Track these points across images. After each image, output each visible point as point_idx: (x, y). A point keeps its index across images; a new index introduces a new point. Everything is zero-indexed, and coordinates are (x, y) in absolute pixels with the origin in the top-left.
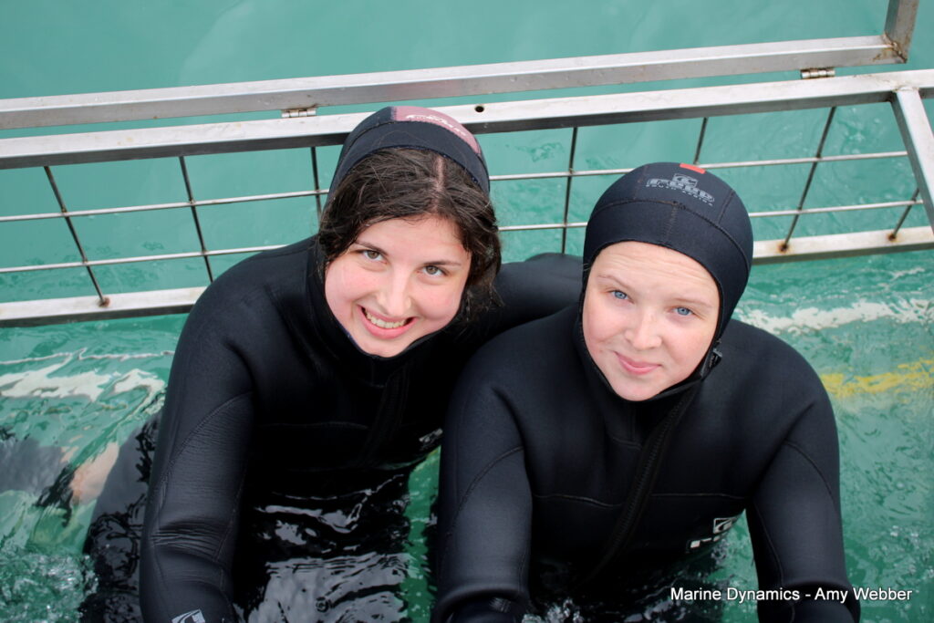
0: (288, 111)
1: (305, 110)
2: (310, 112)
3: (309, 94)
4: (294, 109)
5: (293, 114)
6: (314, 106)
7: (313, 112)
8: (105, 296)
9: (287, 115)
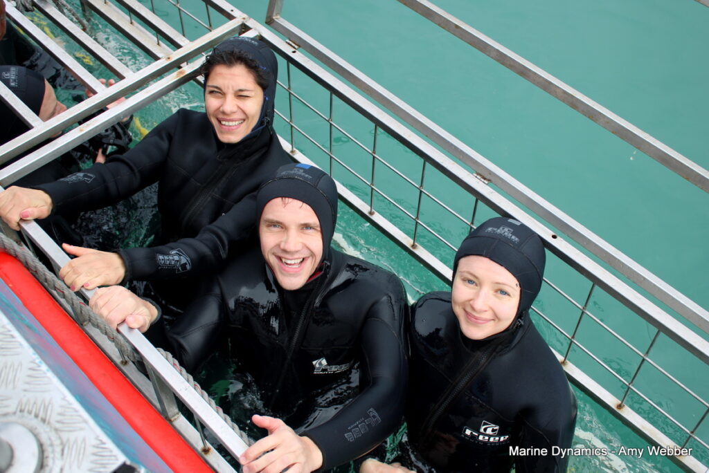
0: (478, 174)
1: (485, 179)
2: (485, 181)
3: (491, 173)
4: (480, 175)
5: (478, 177)
6: (489, 180)
7: (486, 182)
8: (373, 210)
9: (476, 175)
